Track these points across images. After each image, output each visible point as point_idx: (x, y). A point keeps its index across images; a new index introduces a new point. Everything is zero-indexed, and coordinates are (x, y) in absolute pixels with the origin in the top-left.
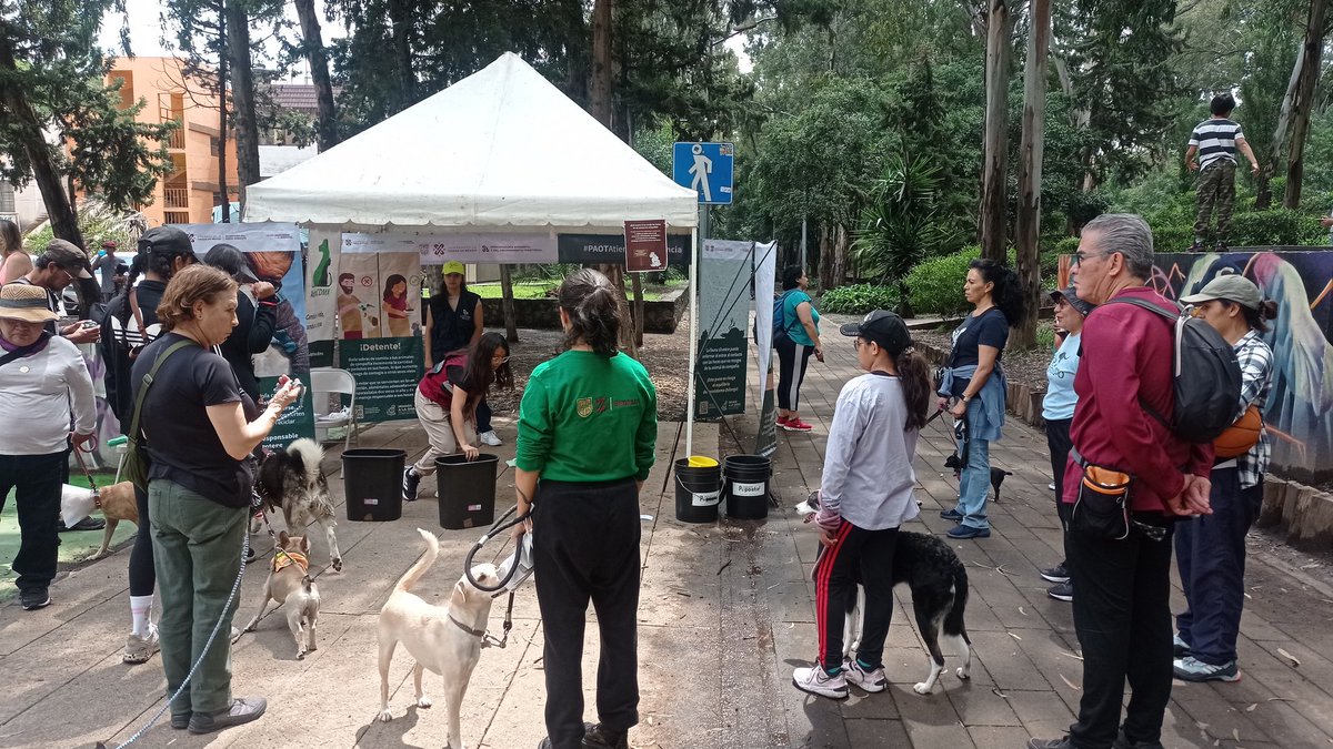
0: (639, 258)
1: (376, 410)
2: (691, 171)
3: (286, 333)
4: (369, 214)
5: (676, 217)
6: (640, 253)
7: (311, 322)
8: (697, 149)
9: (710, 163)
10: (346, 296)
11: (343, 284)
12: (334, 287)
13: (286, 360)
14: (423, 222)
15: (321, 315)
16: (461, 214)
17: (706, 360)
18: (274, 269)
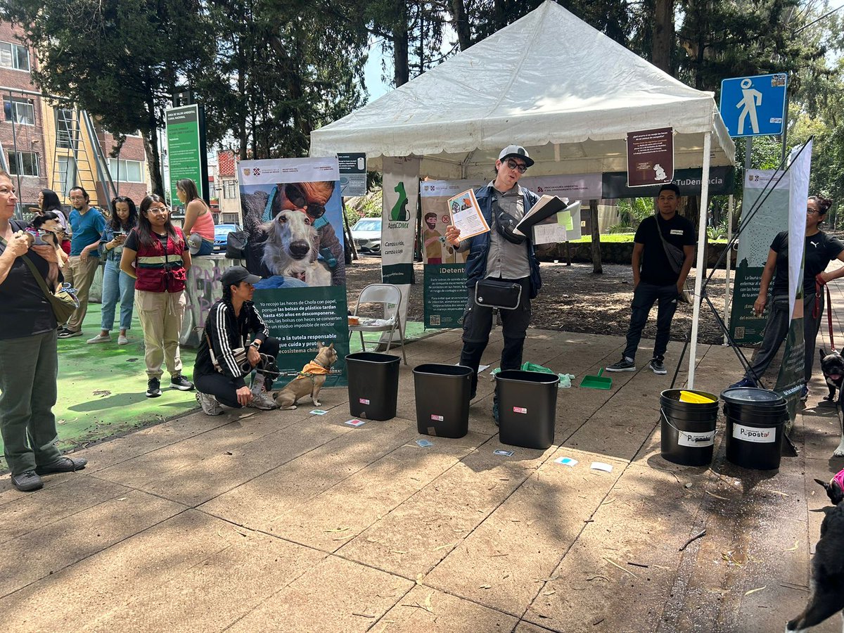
0: (642, 171)
1: (450, 320)
2: (739, 106)
3: (329, 251)
4: (396, 147)
5: (685, 123)
6: (644, 166)
7: (391, 248)
8: (746, 83)
9: (760, 96)
10: (430, 230)
11: (429, 221)
12: (412, 222)
13: (329, 273)
14: (438, 151)
15: (402, 244)
16: (470, 140)
17: (744, 287)
18: (319, 196)
